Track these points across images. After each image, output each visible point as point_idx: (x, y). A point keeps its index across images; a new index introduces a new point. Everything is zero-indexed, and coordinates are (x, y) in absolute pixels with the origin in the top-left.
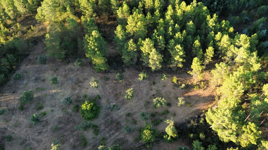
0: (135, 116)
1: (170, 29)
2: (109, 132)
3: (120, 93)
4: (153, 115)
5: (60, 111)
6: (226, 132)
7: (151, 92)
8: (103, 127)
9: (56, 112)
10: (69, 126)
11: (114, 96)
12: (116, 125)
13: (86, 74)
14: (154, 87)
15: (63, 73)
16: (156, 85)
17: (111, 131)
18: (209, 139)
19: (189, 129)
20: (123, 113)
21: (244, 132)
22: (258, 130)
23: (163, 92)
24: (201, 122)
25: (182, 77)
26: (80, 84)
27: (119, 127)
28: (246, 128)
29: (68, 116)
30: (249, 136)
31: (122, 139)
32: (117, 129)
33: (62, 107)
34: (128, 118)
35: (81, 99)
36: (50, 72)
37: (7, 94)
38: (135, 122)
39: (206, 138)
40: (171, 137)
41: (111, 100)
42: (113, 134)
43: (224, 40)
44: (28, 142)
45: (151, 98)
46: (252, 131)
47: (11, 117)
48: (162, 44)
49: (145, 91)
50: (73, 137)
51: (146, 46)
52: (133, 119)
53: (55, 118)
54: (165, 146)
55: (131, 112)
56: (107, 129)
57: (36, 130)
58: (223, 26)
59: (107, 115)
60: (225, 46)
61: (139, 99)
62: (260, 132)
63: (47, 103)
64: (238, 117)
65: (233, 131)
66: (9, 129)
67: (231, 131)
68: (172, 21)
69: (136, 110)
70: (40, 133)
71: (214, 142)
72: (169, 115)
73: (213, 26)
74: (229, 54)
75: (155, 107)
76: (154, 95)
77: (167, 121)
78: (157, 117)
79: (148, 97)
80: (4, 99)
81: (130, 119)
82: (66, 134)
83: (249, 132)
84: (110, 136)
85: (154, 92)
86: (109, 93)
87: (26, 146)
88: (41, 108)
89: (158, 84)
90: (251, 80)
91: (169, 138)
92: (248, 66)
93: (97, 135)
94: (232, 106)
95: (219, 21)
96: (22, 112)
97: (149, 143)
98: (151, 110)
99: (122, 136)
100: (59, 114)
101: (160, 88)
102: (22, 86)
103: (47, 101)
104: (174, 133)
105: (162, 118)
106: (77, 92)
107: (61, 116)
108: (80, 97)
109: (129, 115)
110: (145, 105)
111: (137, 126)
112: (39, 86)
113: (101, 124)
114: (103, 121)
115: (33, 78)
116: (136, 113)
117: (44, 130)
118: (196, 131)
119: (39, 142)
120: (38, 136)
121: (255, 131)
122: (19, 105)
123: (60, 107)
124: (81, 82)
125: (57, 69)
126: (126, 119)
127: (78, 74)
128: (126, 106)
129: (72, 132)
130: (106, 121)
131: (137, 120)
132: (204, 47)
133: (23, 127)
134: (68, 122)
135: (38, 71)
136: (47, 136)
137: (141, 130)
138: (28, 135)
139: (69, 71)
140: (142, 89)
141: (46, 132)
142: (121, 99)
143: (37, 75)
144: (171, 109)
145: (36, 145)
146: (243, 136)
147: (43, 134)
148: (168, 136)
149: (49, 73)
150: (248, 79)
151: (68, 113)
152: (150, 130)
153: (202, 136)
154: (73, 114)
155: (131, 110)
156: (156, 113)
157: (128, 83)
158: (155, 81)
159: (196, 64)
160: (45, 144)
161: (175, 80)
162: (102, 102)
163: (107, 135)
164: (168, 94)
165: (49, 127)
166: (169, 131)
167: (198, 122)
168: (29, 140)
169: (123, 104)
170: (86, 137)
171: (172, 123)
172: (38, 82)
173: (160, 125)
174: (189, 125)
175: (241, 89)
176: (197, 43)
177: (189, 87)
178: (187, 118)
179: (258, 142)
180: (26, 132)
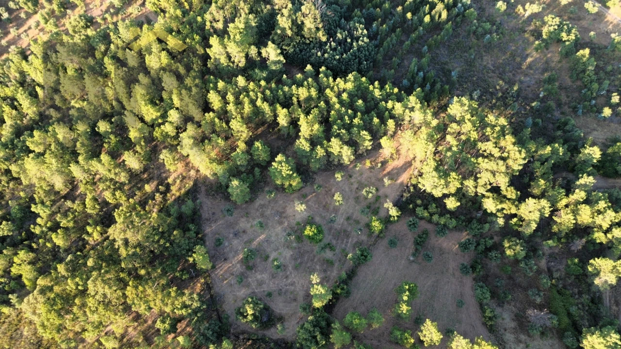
0: (354, 217)
1: (346, 117)
2: (342, 243)
3: (327, 203)
4: (369, 207)
5: (287, 249)
6: (439, 189)
7: (353, 186)
8: (334, 242)
9: (284, 253)
10: (306, 258)
11: (324, 209)
12: (343, 234)
13: (281, 202)
14: (352, 180)
15: (258, 214)
16: (353, 178)
17: (343, 240)
18: (425, 201)
19: (405, 202)
20: (342, 220)
21: (450, 182)
22: (458, 176)
23: (363, 180)
24: (412, 190)
25: (372, 157)
26: (284, 215)
27: (348, 233)
28: (450, 178)
29: (297, 250)
30: (454, 183)
31: (357, 242)
32: (348, 236)
33: (286, 246)
34: (350, 222)
35: (296, 229)
36: (243, 220)
37: (220, 265)
38: (358, 222)
39: (422, 201)
40: (397, 216)
41: (323, 215)
42: (347, 242)
43: (398, 108)
44: (283, 290)
45: (356, 193)
46: (455, 179)
47: (247, 281)
48: (347, 137)
49: (347, 189)
50: (316, 263)
51: (335, 145)
52: (355, 221)
53: (287, 258)
54: (394, 228)
55: (348, 215)
56: (339, 241)
57: (282, 277)
58: (388, 91)
59: (330, 229)
60: (401, 112)
61: (347, 200)
62: (460, 176)
63: (269, 250)
64: (442, 174)
65: (443, 185)
66: (256, 291)
67: (442, 187)
68: (343, 109)
69: (351, 211)
70: (287, 277)
71: (429, 202)
72: (382, 200)
73: (380, 95)
74: (407, 118)
75: (366, 198)
76: (357, 188)
77: (386, 205)
78: (373, 207)
79: (354, 193)
80: (221, 270)
81: (351, 221)
82: (309, 265)
83: (453, 180)
84: (346, 245)
85: (355, 186)
86: (317, 208)
87: (285, 294)
88: (268, 257)
89: (355, 176)
90: (435, 136)
91: (396, 218)
92: (427, 124)
93: (334, 251)
94: (433, 166)
95: (382, 88)
96: (253, 271)
97: (381, 232)
98: (364, 204)
99: (355, 240)
100: (288, 254)
101: (359, 179)
102: (228, 249)
103: (266, 248)
104: (398, 212)
105: (377, 205)
106: (286, 224)
107: (292, 253)
108: (294, 227)
109: (348, 219)
110: (356, 202)
111: (361, 224)
112: (246, 240)
113: (331, 240)
114: (330, 237)
115: (231, 235)
116: (352, 213)
117: (288, 273)
118: (411, 201)
119: (293, 284)
120: (287, 280)
121: (457, 177)
122: (244, 267)
123: (284, 246)
124: (283, 212)
125: (247, 213)
126: (349, 224)
127: (273, 207)
128: (340, 212)
129: (312, 260)
130: (333, 236)
131: (358, 219)
132: (383, 121)
133: (267, 282)
134: (302, 255)
135: (230, 225)
136: (295, 276)
137: (368, 226)
138: (278, 284)
139: (261, 208)
140: (343, 188)
141: (291, 273)
142: (331, 208)
143: (232, 231)
144: (381, 193)
145: (293, 288)
146: (451, 185)
147: (290, 276)
148: (394, 217)
149: (243, 222)
150: (433, 136)
151: (295, 248)
152: (377, 220)
153: (419, 202)
154: (300, 245)
155: (347, 213)
156: (370, 203)
157: (327, 189)
158: (350, 173)
159: (384, 141)
160: (298, 283)
161: (368, 164)
162: (317, 221)
163: (343, 246)
164: (369, 180)
165: (290, 268)
166: (394, 212)
167: (409, 192)
168: (283, 288)
169: (336, 211)
170: (327, 258)
171: (391, 205)
172: (240, 237)
173: (380, 213)
174: (404, 199)
175: (431, 148)
176: (376, 120)
177: (384, 163)
178: (398, 193)
179: (462, 184)
180: (274, 283)
